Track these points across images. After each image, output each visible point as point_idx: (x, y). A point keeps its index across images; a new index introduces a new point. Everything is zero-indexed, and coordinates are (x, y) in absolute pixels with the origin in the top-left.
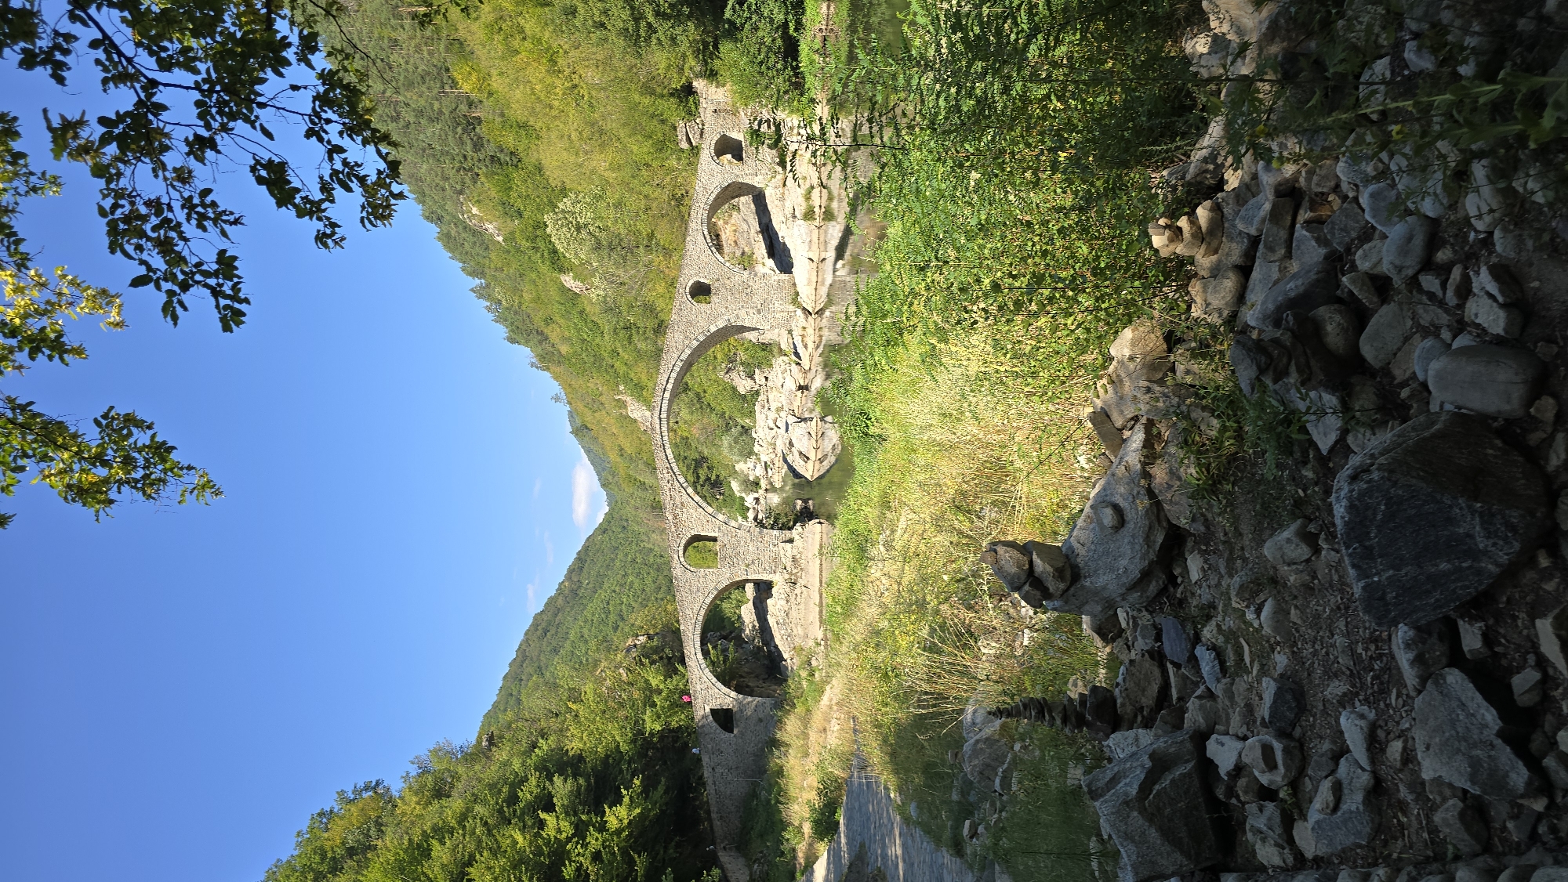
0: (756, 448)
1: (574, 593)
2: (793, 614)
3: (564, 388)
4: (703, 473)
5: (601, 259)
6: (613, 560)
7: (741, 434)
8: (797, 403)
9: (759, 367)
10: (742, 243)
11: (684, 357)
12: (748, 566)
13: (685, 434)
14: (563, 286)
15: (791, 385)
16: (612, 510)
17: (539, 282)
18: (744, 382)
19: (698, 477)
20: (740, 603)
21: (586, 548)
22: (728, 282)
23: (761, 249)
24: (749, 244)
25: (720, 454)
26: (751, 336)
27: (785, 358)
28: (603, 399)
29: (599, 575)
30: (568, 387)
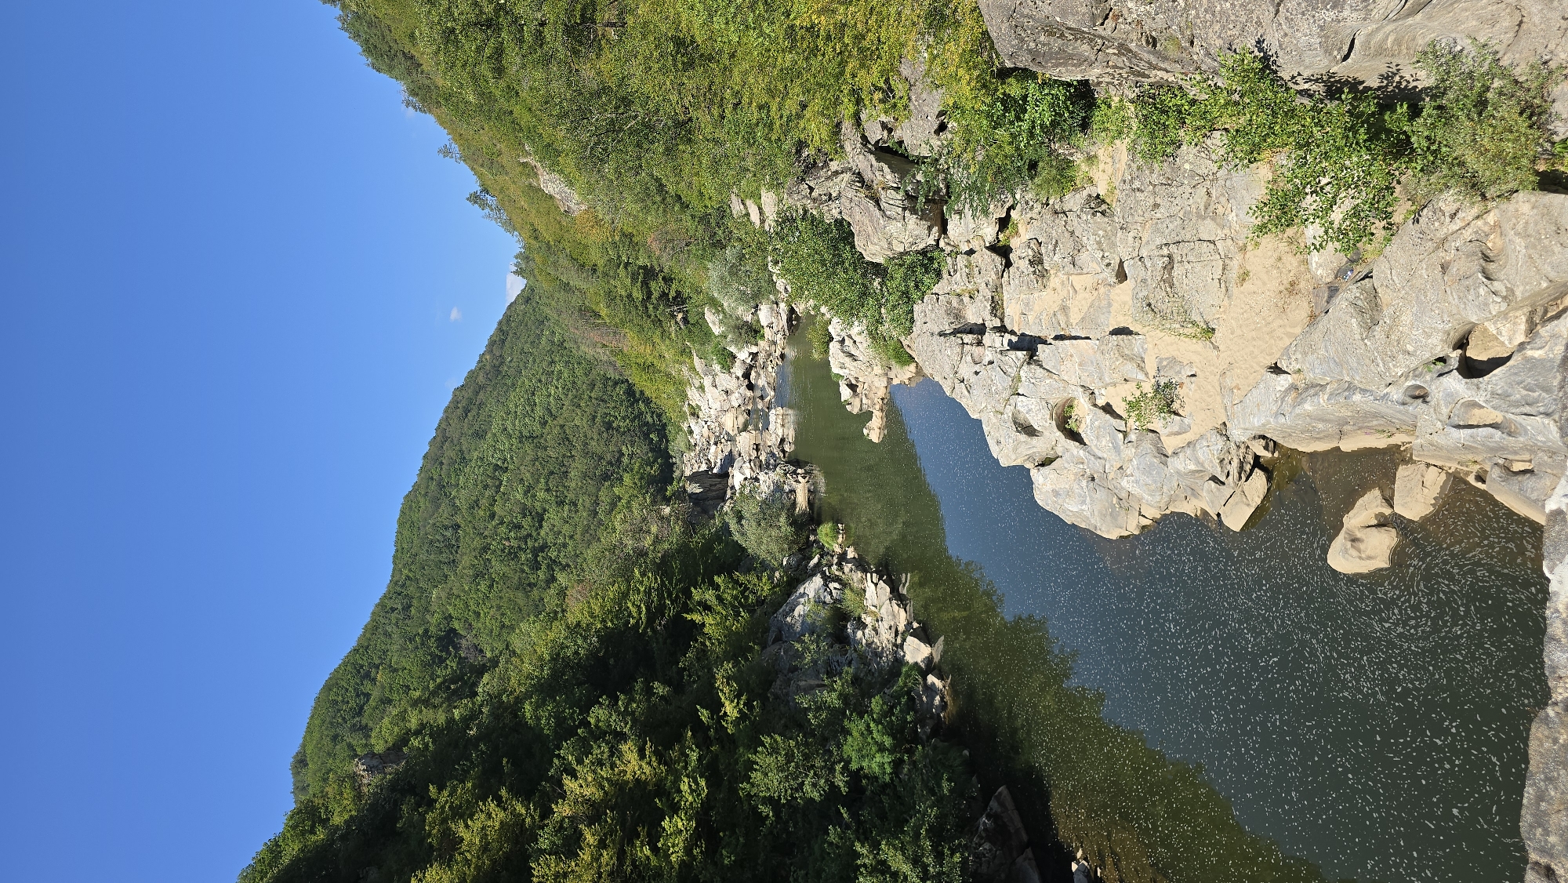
1: (497, 369)
3: (454, 138)
4: (657, 288)
6: (538, 338)
19: (649, 294)
28: (506, 160)
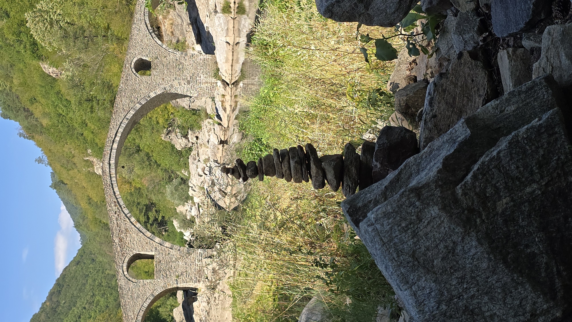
0: (191, 193)
1: (54, 310)
2: (213, 312)
3: (45, 153)
4: (152, 215)
5: (67, 46)
6: (84, 285)
7: (180, 184)
8: (219, 155)
9: (192, 129)
10: (177, 33)
11: (129, 116)
12: (178, 276)
13: (138, 186)
14: (44, 73)
15: (214, 140)
16: (84, 245)
17: (26, 71)
18: (180, 141)
19: (148, 218)
20: (173, 307)
21: (63, 276)
22: (165, 60)
23: (191, 38)
24: (182, 33)
25: (165, 200)
26: (184, 103)
27: (210, 120)
28: (76, 160)
29: (73, 296)
30: (49, 152)
